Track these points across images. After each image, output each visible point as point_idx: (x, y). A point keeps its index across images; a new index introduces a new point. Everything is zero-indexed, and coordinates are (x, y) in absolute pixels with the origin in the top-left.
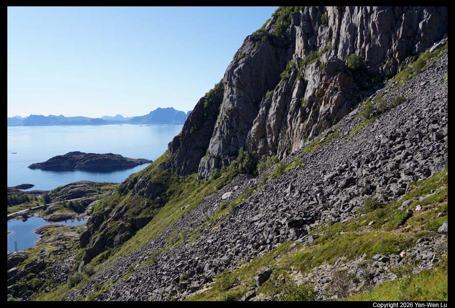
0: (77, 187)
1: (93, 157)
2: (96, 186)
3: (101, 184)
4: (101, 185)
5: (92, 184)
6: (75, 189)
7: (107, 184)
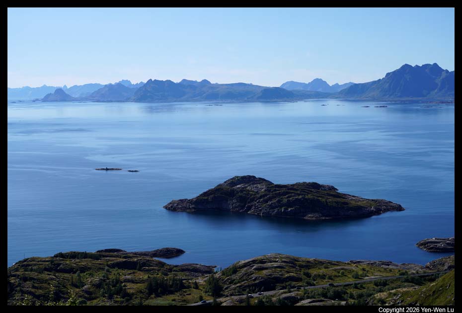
0: (266, 269)
1: (284, 194)
2: (301, 266)
3: (308, 262)
4: (309, 265)
5: (293, 262)
6: (264, 272)
7: (321, 263)
